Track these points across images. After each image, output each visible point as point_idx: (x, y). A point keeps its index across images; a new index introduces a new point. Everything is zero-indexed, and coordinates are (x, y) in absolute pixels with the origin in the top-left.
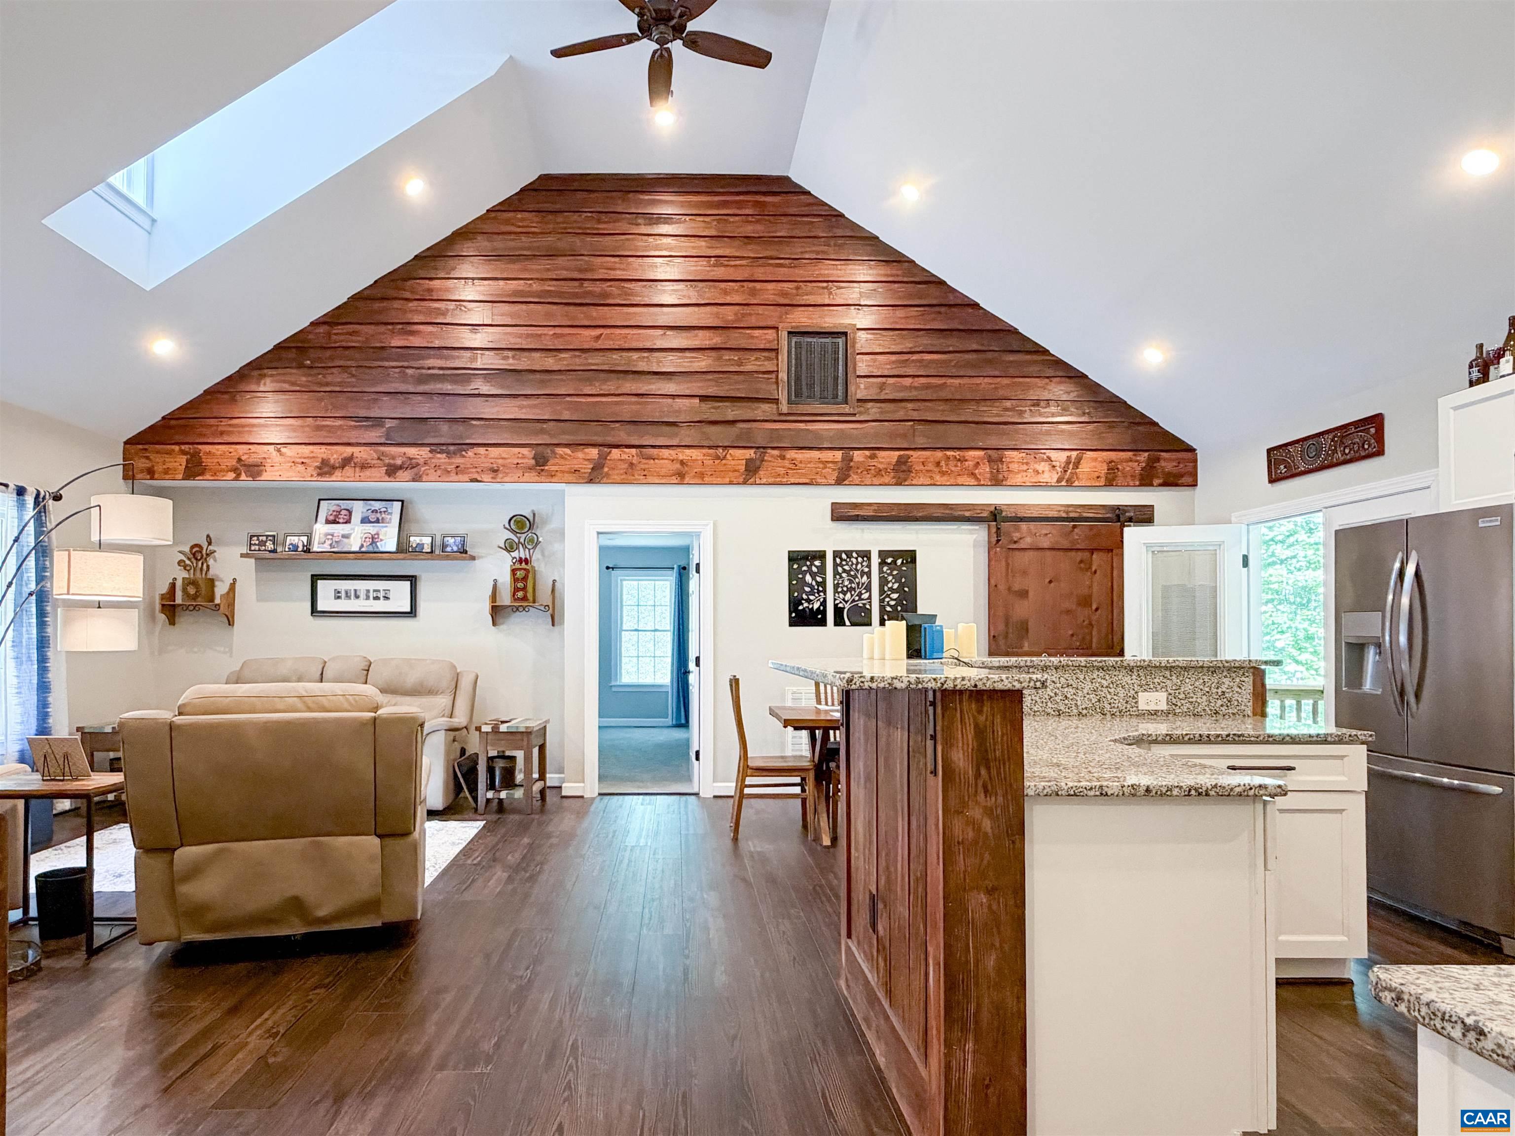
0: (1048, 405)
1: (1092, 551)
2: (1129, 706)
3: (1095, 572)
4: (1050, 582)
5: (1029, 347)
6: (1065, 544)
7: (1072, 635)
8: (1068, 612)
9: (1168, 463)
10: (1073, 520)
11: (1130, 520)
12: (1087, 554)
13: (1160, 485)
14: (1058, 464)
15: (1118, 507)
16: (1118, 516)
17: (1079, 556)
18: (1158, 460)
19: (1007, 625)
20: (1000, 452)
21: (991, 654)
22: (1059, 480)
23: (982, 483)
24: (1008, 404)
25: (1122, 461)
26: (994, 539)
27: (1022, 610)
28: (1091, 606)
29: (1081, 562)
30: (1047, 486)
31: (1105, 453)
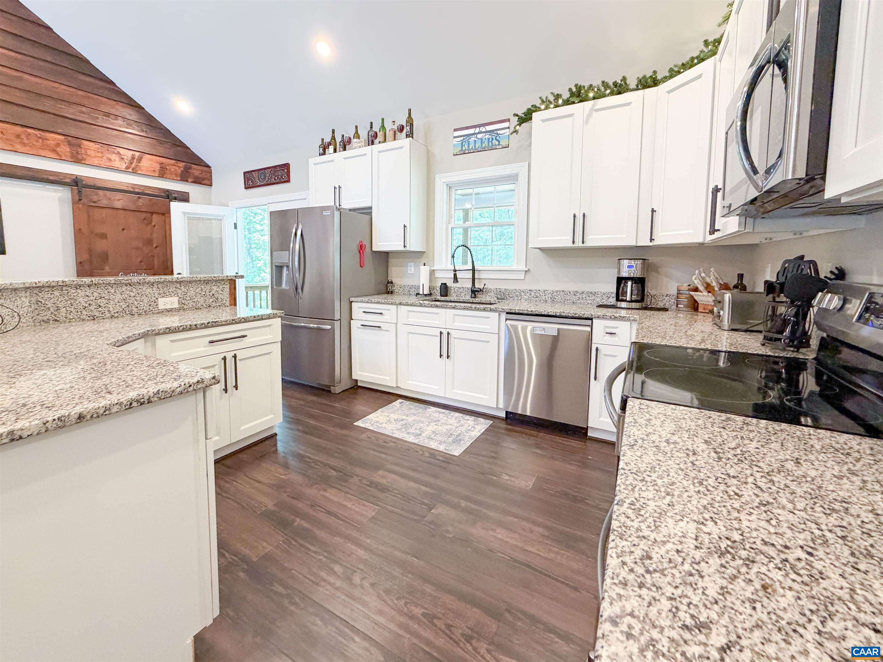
0: (116, 119)
1: (152, 213)
2: (151, 308)
3: (154, 226)
4: (123, 229)
5: (98, 76)
6: (133, 208)
7: (141, 262)
8: (137, 248)
9: (196, 171)
10: (138, 193)
11: (175, 199)
12: (149, 215)
13: (192, 182)
14: (126, 158)
15: (168, 191)
16: (168, 196)
17: (144, 215)
18: (190, 168)
19: (91, 256)
20: (78, 140)
21: (79, 275)
22: (127, 168)
23: (63, 158)
24: (84, 109)
25: (168, 165)
26: (77, 198)
27: (101, 245)
28: (152, 245)
29: (145, 219)
30: (117, 170)
31: (157, 158)
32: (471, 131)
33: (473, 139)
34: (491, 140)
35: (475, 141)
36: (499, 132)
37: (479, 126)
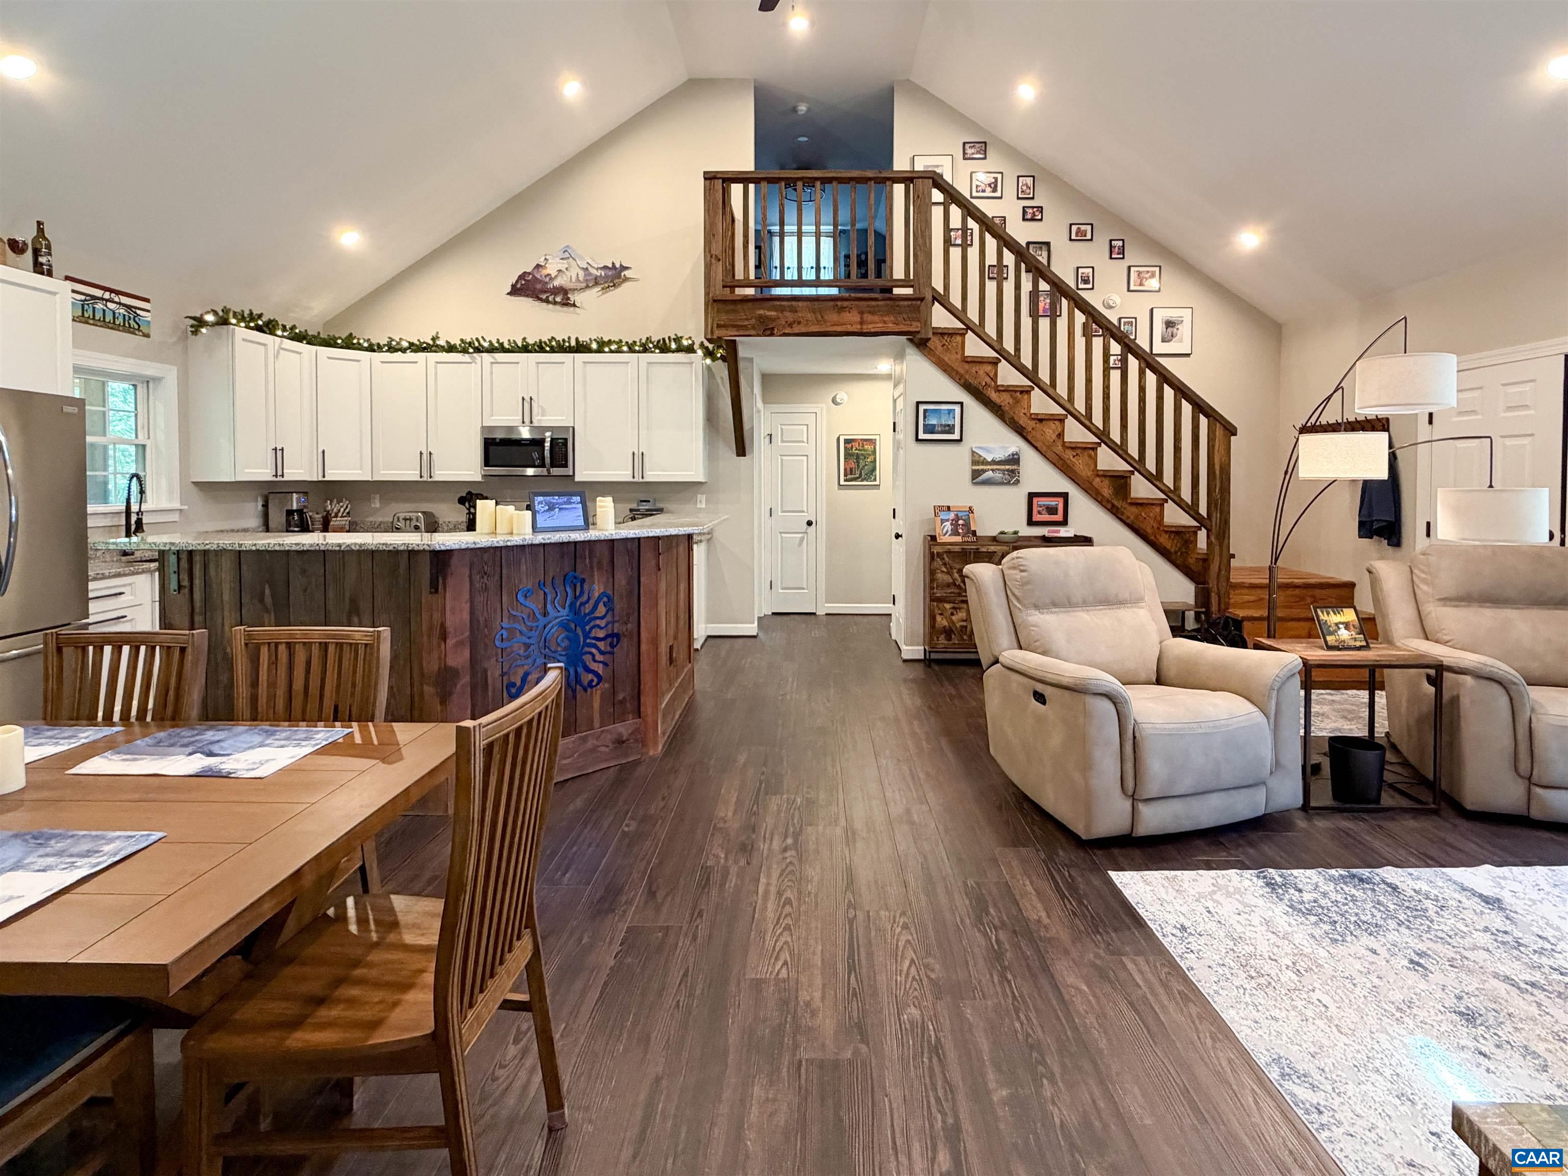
32: (98, 293)
33: (99, 306)
34: (127, 318)
35: (104, 311)
36: (138, 312)
37: (112, 291)
